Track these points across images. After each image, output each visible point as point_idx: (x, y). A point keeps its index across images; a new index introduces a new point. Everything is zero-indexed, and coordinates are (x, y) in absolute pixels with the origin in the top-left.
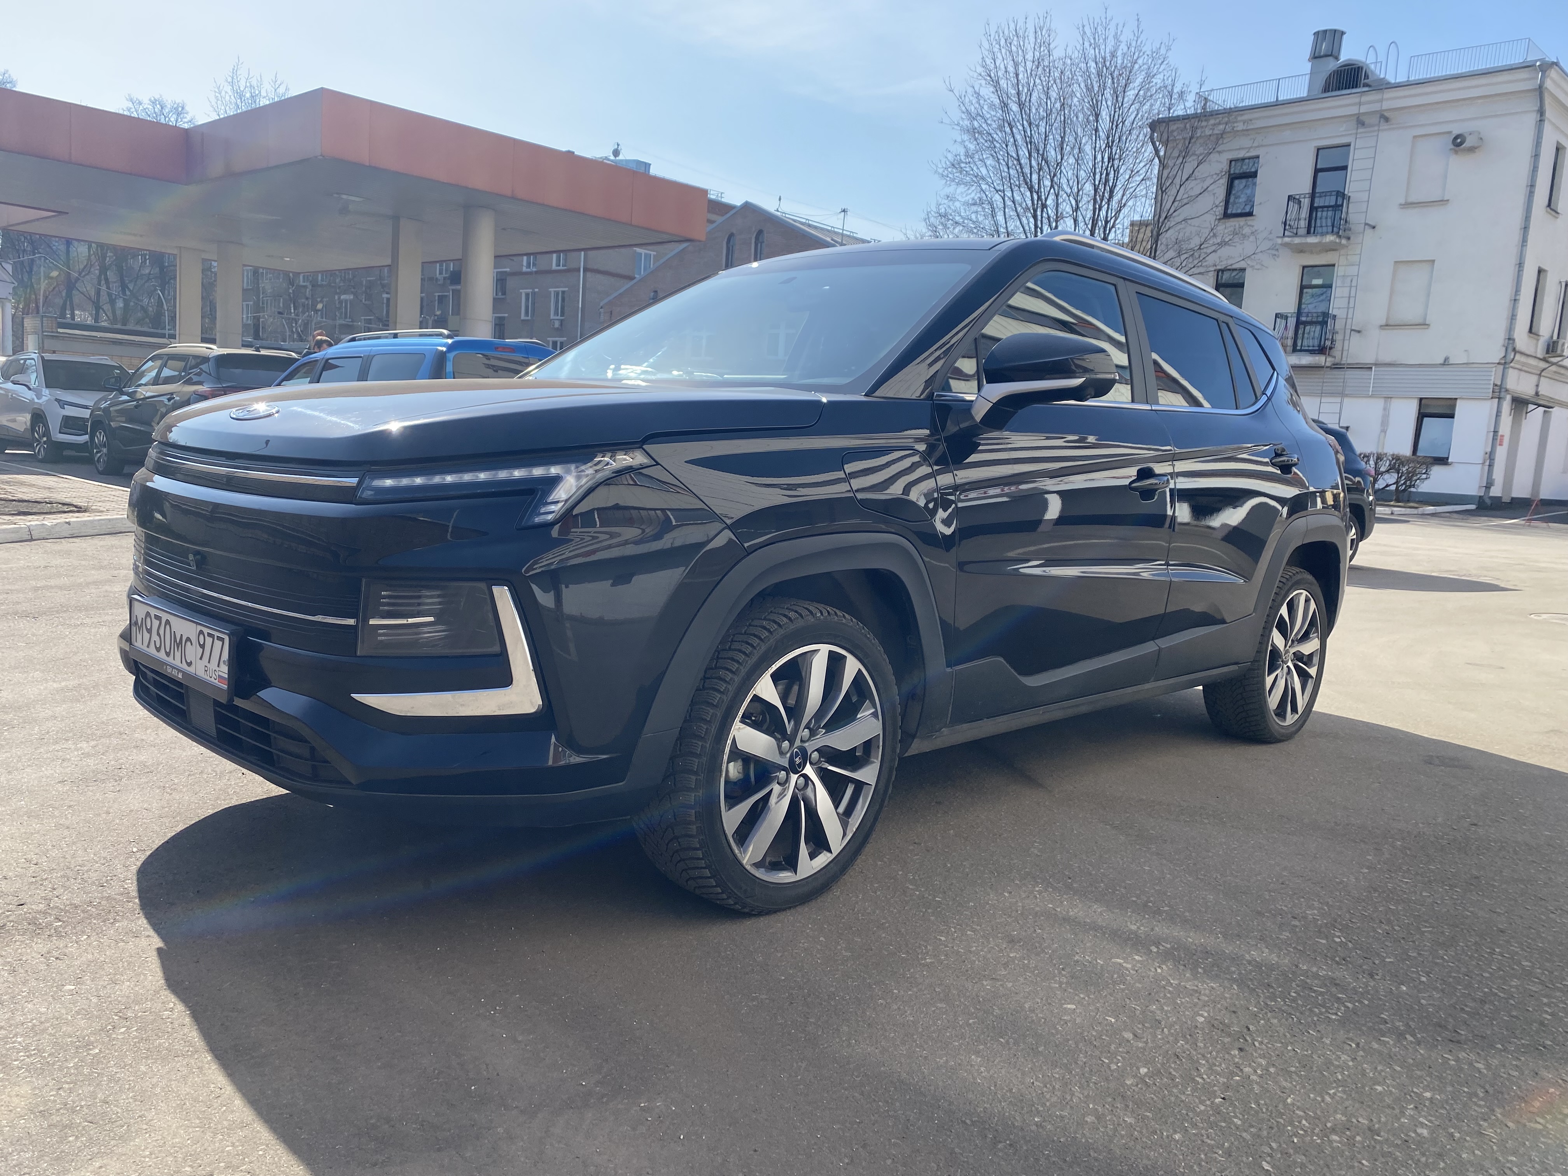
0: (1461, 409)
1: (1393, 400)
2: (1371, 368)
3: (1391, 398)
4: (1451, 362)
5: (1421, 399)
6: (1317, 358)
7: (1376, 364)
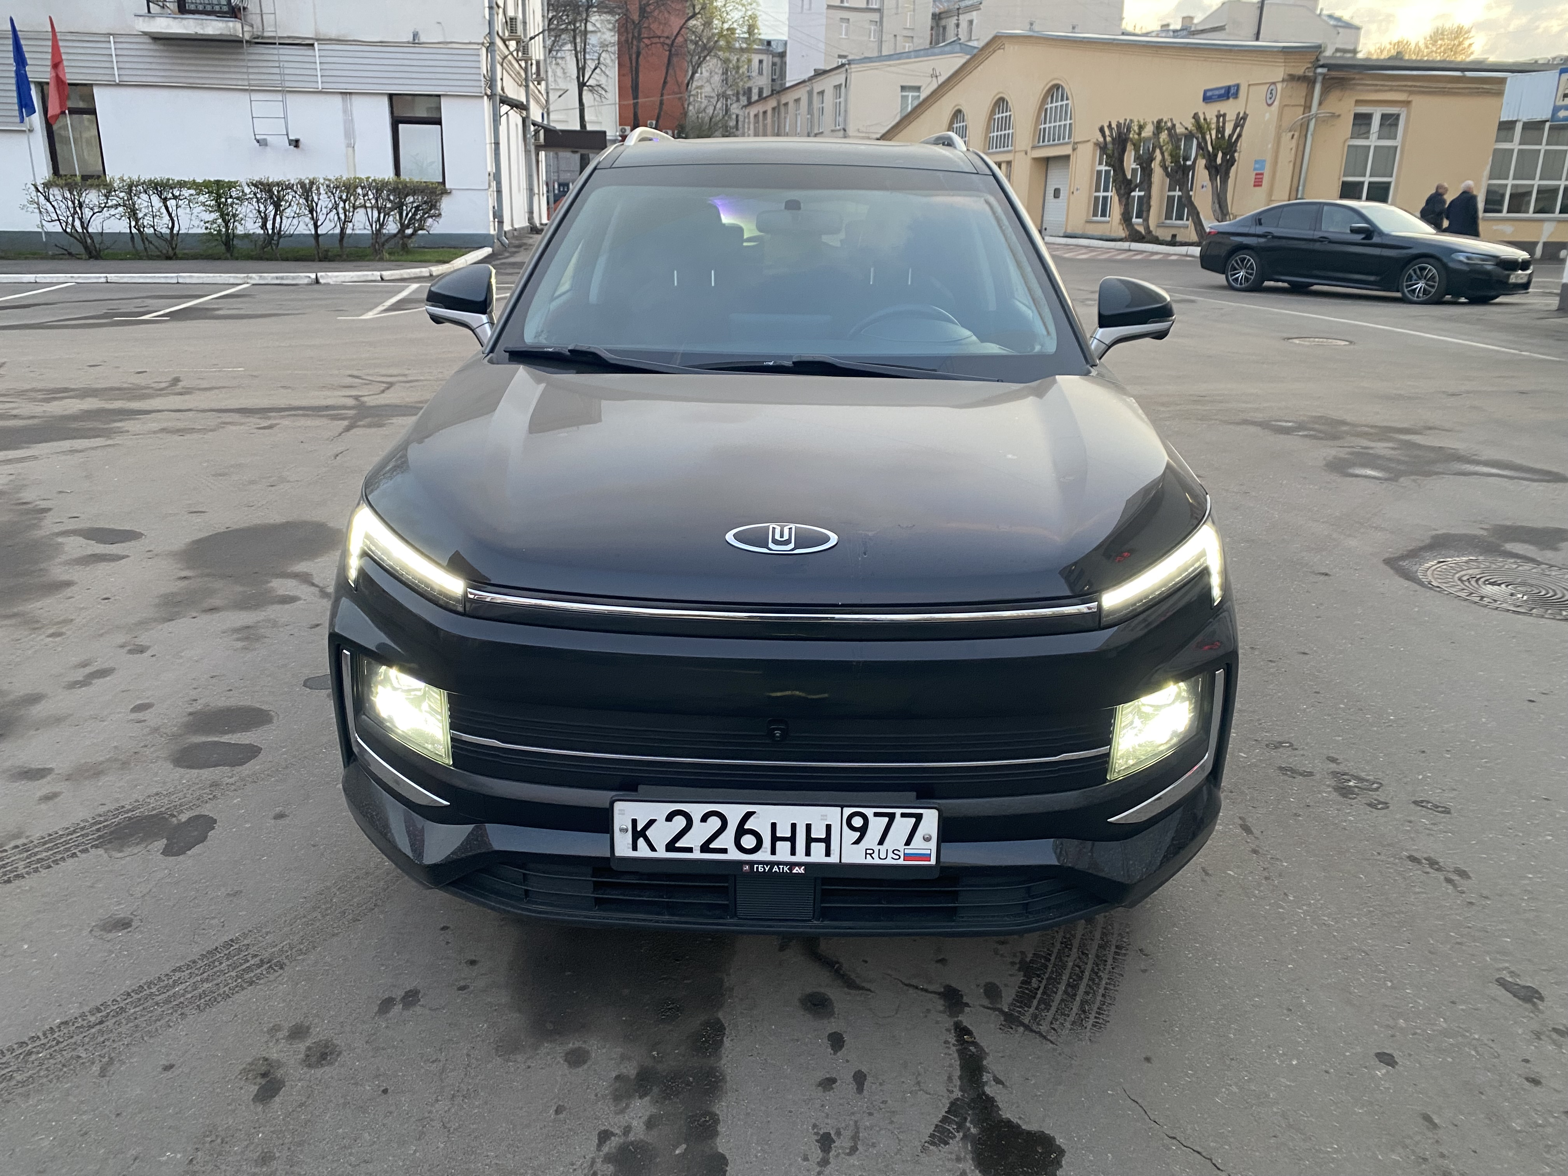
0: (448, 109)
1: (354, 97)
2: (312, 45)
3: (350, 93)
4: (423, 39)
5: (391, 96)
6: (231, 24)
7: (317, 40)
